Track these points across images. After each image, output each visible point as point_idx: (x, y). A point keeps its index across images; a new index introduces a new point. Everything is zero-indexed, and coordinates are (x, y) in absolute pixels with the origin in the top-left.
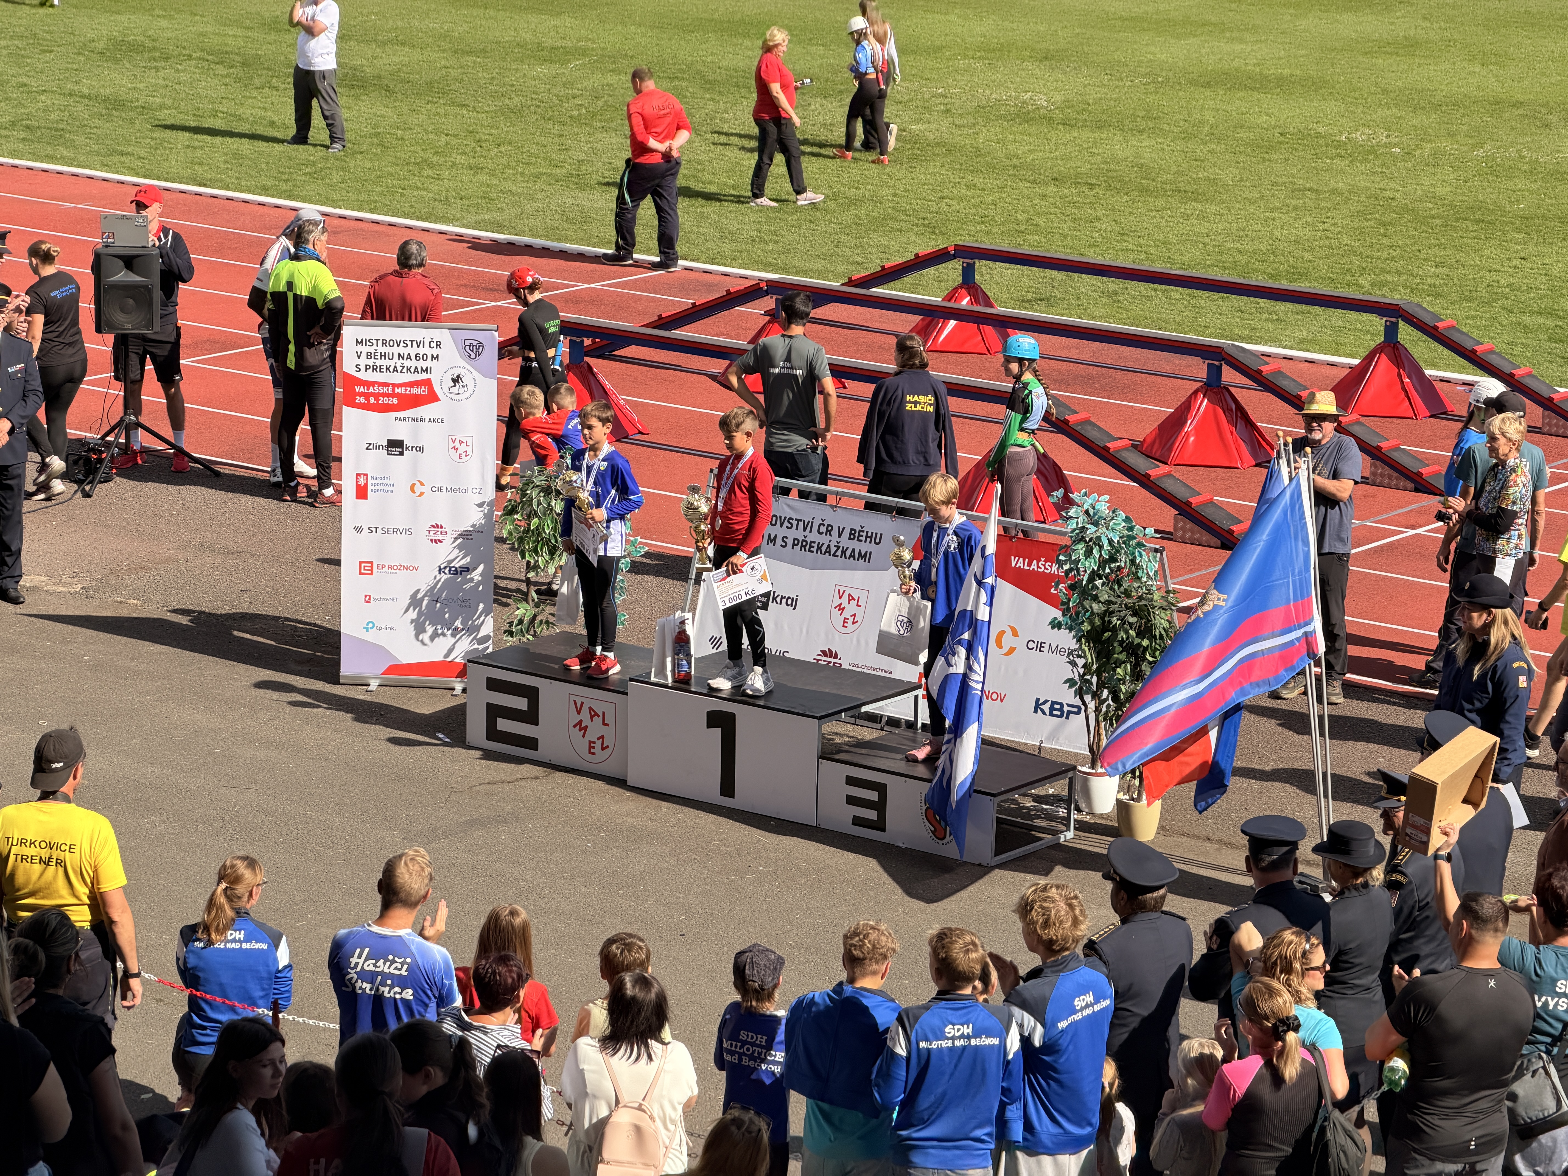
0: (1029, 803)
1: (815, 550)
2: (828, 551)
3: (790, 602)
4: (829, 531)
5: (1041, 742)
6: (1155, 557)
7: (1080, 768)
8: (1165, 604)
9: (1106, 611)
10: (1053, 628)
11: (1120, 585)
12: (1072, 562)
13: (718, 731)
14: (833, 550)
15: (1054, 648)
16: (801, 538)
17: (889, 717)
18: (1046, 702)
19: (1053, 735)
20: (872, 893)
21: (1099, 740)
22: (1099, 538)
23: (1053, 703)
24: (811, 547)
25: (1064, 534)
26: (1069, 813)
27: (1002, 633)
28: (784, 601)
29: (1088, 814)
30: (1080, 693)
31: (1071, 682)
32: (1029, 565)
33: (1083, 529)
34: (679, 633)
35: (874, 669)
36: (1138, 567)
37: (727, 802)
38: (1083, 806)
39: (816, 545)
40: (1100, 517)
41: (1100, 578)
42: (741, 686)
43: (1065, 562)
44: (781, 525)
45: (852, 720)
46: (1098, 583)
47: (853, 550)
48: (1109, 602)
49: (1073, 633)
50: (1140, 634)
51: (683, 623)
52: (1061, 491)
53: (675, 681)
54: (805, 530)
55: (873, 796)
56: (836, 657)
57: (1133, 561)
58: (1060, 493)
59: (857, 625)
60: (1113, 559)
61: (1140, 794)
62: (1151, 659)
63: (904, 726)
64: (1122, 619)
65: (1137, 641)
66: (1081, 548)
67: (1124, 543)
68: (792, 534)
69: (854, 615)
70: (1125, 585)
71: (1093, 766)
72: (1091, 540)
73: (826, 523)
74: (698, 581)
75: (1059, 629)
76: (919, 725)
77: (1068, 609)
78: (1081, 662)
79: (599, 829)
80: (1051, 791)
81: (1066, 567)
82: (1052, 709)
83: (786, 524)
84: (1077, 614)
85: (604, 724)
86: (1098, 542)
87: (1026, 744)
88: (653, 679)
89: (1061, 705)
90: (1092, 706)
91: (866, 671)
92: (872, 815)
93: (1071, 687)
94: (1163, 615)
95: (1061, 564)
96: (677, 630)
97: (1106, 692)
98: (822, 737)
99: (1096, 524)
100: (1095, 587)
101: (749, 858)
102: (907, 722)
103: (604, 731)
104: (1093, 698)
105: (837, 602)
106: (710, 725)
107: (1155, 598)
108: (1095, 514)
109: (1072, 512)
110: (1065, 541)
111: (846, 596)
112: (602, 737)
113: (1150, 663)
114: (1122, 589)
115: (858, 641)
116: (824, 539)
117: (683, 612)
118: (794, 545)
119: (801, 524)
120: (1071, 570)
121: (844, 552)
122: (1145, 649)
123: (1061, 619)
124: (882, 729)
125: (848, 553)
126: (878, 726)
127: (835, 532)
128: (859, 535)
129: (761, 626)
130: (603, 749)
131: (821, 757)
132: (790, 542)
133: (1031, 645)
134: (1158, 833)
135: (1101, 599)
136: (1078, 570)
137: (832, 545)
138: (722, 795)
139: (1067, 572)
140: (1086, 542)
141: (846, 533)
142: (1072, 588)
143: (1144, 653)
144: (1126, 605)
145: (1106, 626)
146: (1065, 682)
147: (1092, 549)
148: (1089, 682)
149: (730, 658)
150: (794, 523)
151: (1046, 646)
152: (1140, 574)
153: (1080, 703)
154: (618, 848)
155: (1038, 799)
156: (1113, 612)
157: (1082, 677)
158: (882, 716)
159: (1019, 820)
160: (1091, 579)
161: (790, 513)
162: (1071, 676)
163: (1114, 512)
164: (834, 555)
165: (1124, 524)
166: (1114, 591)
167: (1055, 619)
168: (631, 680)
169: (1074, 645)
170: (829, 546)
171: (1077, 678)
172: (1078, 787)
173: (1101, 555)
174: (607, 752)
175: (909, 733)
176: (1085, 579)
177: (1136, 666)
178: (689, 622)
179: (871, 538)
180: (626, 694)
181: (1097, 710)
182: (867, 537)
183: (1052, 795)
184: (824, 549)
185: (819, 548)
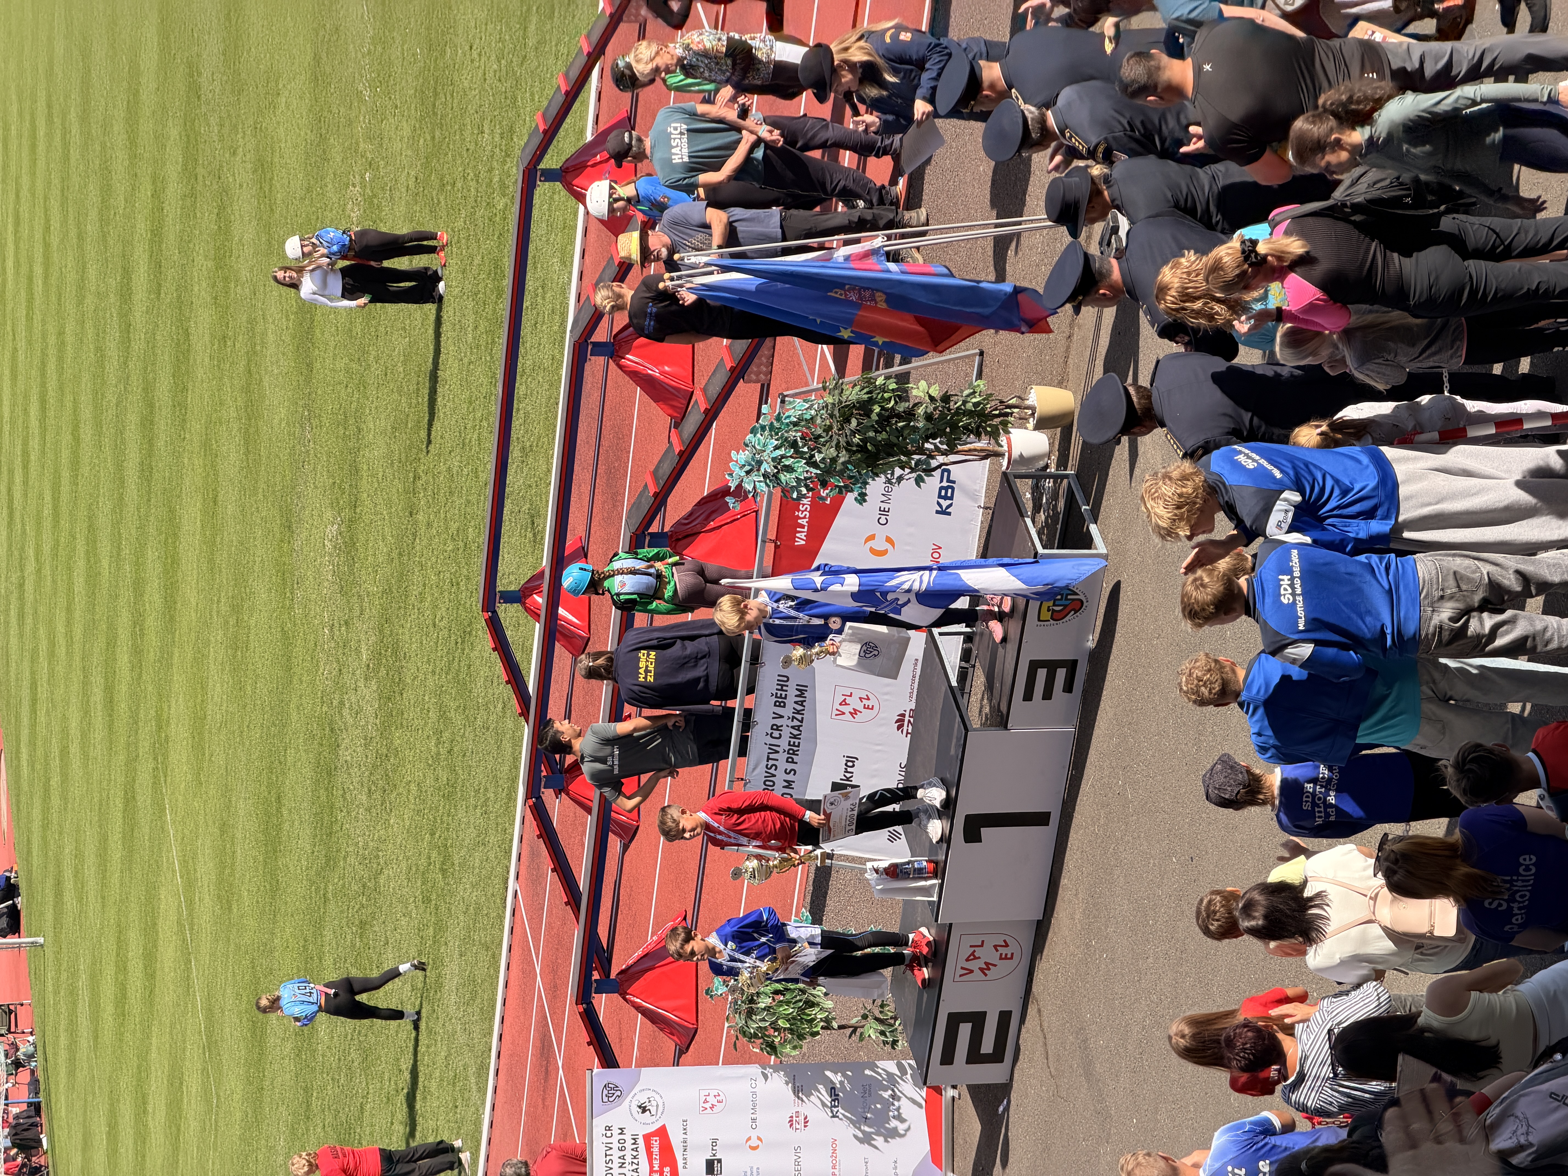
0: (1042, 516)
1: (797, 741)
2: (798, 728)
3: (850, 764)
4: (778, 728)
5: (979, 507)
6: (790, 403)
7: (1004, 468)
8: (837, 392)
9: (847, 450)
10: (865, 501)
11: (820, 436)
12: (799, 485)
13: (984, 831)
14: (796, 723)
15: (884, 498)
16: (786, 755)
17: (961, 660)
18: (939, 503)
19: (973, 496)
20: (1140, 671)
21: (975, 450)
22: (774, 459)
23: (940, 496)
24: (794, 745)
25: (770, 494)
26: (1050, 476)
27: (873, 551)
28: (849, 769)
29: (1049, 458)
30: (929, 471)
31: (919, 481)
32: (803, 527)
33: (765, 476)
34: (887, 874)
35: (914, 677)
36: (801, 419)
37: (1054, 820)
38: (1042, 464)
39: (792, 740)
40: (753, 459)
41: (813, 456)
42: (938, 810)
43: (799, 492)
44: (774, 776)
45: (966, 696)
46: (818, 457)
47: (796, 702)
48: (838, 447)
49: (870, 481)
50: (868, 414)
51: (877, 871)
52: (728, 499)
53: (936, 877)
54: (777, 752)
55: (1042, 674)
56: (903, 715)
57: (795, 424)
58: (730, 500)
59: (870, 696)
60: (794, 445)
61: (1028, 408)
62: (893, 402)
63: (970, 645)
64: (853, 433)
65: (874, 417)
66: (784, 477)
67: (777, 434)
68: (782, 765)
69: (861, 699)
70: (819, 431)
71: (1000, 455)
72: (776, 467)
73: (770, 732)
74: (832, 857)
75: (865, 494)
76: (968, 630)
77: (846, 487)
78: (898, 471)
79: (1088, 946)
80: (1028, 496)
81: (804, 491)
82: (946, 498)
83: (772, 771)
84: (850, 477)
85: (982, 945)
86: (777, 460)
87: (982, 522)
88: (935, 898)
89: (941, 488)
90: (941, 459)
91: (916, 685)
92: (1061, 674)
93: (923, 481)
94: (848, 393)
95: (801, 496)
96: (885, 876)
97: (927, 445)
98: (985, 727)
99: (760, 463)
100: (823, 460)
101: (1110, 795)
102: (965, 642)
103: (989, 946)
104: (933, 457)
105: (848, 716)
106: (979, 840)
107: (831, 400)
108: (750, 465)
109: (749, 487)
110: (778, 493)
111: (842, 708)
112: (995, 947)
113: (896, 403)
114: (824, 434)
115: (886, 694)
116: (786, 732)
117: (865, 871)
118: (793, 762)
119: (771, 756)
120: (806, 486)
121: (798, 712)
122: (883, 408)
123: (856, 494)
124: (974, 666)
125: (799, 708)
126: (971, 670)
127: (779, 722)
128: (781, 697)
129: (876, 792)
130: (1007, 945)
131: (1005, 727)
132: (790, 766)
133: (883, 521)
134: (1066, 388)
135: (835, 454)
136: (806, 479)
137: (791, 724)
138: (1048, 825)
139: (809, 489)
140: (778, 472)
141: (779, 711)
142: (824, 484)
143: (886, 410)
144: (839, 430)
145: (862, 448)
146: (919, 486)
147: (785, 466)
148: (918, 463)
149: (910, 822)
150: (771, 763)
151: (883, 506)
152: (808, 417)
153: (939, 471)
154: (1107, 927)
155: (1037, 508)
156: (848, 443)
157: (913, 470)
158: (960, 667)
159: (1059, 527)
160: (815, 465)
161: (762, 768)
162: (913, 481)
163: (747, 445)
164: (801, 721)
165: (759, 435)
166: (826, 442)
167: (856, 499)
168: (936, 920)
169: (882, 478)
170: (793, 727)
171: (914, 475)
172: (1023, 470)
173: (791, 457)
174: (1010, 941)
175: (977, 639)
176: (815, 471)
177: (899, 417)
178: (876, 864)
179: (782, 686)
180: (951, 925)
181: (945, 453)
182: (782, 690)
183: (1033, 494)
184: (796, 732)
185: (795, 737)
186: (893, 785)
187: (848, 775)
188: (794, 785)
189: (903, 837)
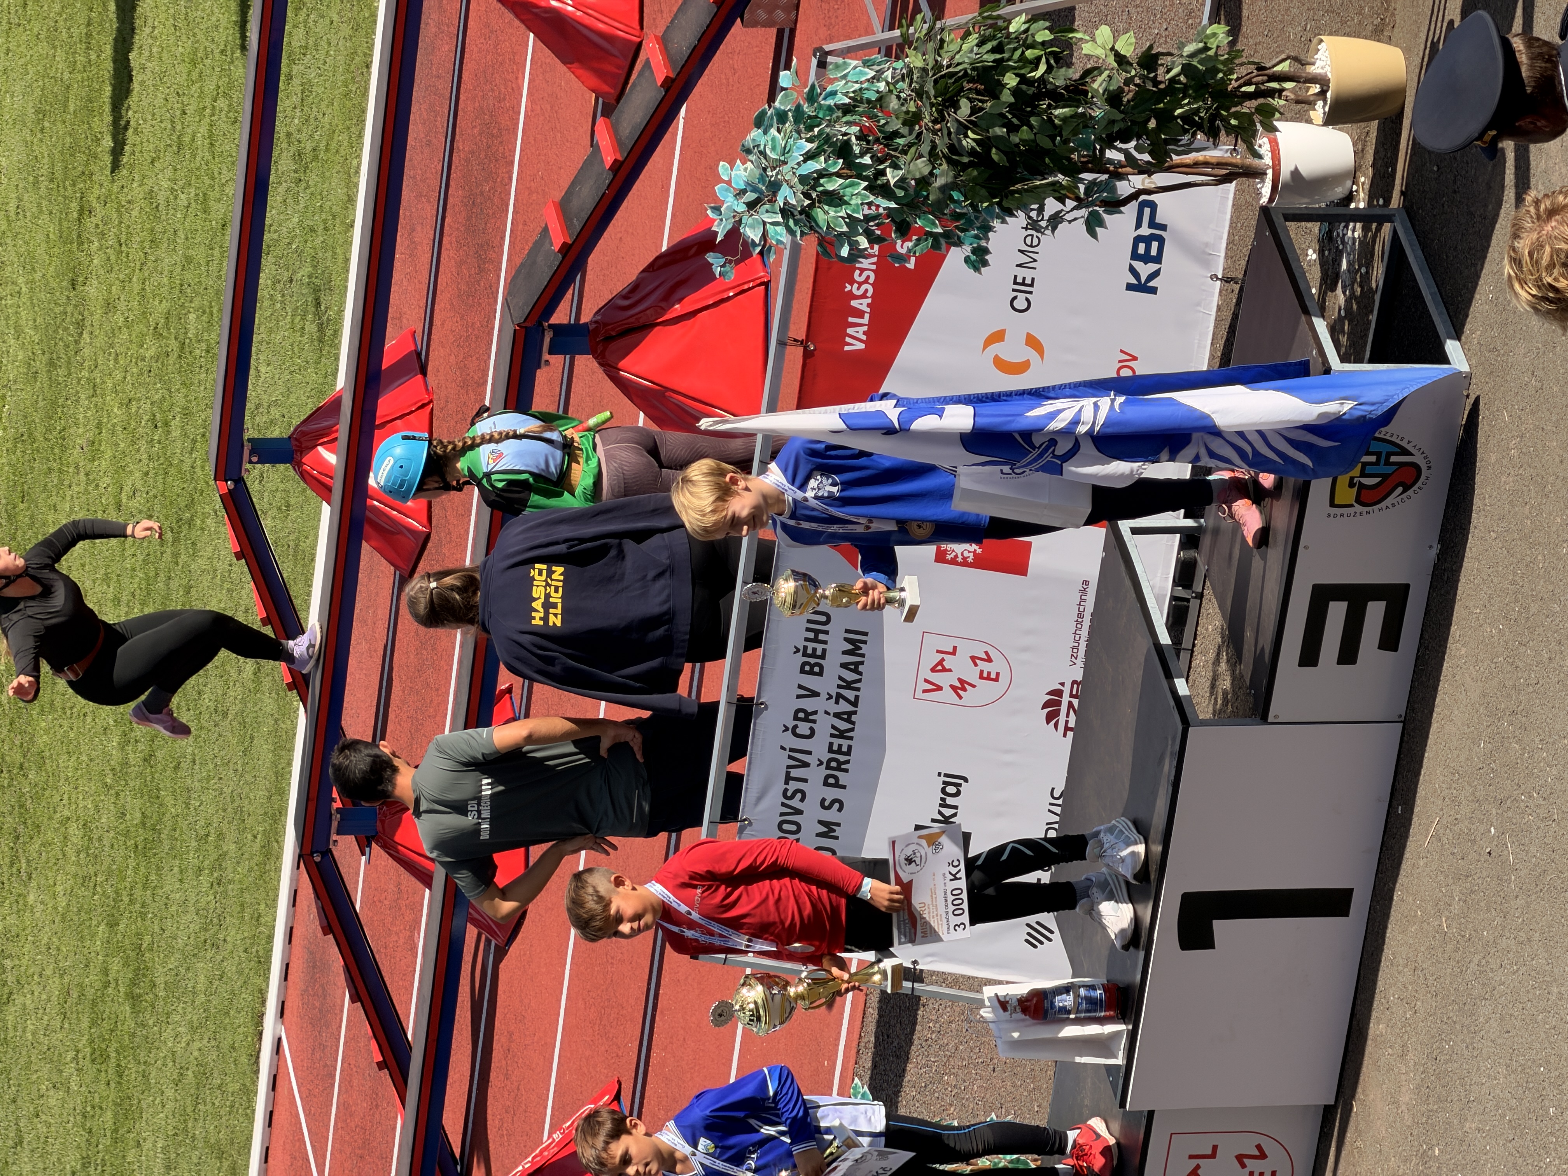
0: (1339, 298)
1: (845, 743)
2: (848, 717)
3: (951, 790)
4: (807, 716)
5: (1214, 277)
6: (837, 67)
7: (1264, 200)
8: (931, 46)
9: (950, 161)
10: (985, 263)
11: (896, 134)
12: (853, 231)
13: (1218, 925)
14: (844, 707)
15: (1024, 259)
16: (823, 772)
17: (1175, 583)
18: (1132, 270)
19: (1201, 256)
20: (1534, 608)
21: (1206, 164)
22: (803, 179)
23: (1135, 256)
24: (839, 751)
25: (796, 249)
26: (1357, 216)
27: (1001, 364)
28: (950, 801)
29: (1355, 181)
30: (1115, 205)
31: (1093, 224)
32: (860, 314)
33: (786, 212)
34: (1025, 1011)
35: (1080, 615)
36: (857, 99)
37: (1360, 904)
38: (1339, 192)
39: (836, 742)
40: (762, 179)
41: (883, 173)
42: (1127, 883)
43: (854, 246)
44: (799, 812)
45: (1184, 656)
46: (892, 176)
47: (844, 666)
48: (933, 155)
49: (996, 223)
50: (993, 90)
51: (1003, 1004)
52: (711, 257)
53: (1123, 1017)
54: (806, 765)
55: (1337, 611)
56: (1058, 693)
57: (847, 110)
58: (715, 260)
59: (993, 654)
60: (843, 150)
61: (1314, 80)
62: (1043, 68)
63: (1192, 553)
64: (963, 128)
65: (1007, 97)
66: (824, 215)
67: (810, 128)
68: (816, 790)
69: (973, 659)
70: (896, 125)
71: (1258, 174)
72: (807, 195)
73: (791, 723)
74: (915, 975)
75: (986, 251)
76: (1190, 523)
77: (947, 235)
78: (1052, 205)
79: (1425, 1157)
80: (1312, 255)
81: (863, 242)
82: (1146, 258)
83: (795, 803)
84: (957, 217)
85: (1213, 1155)
86: (810, 182)
87: (1219, 308)
88: (1120, 1060)
89: (1138, 240)
90: (1138, 181)
91: (1084, 633)
92: (1375, 612)
93: (1101, 223)
94: (954, 47)
95: (857, 254)
96: (1020, 1015)
97: (1110, 154)
98: (1222, 718)
99: (775, 187)
100: (902, 182)
101: (1473, 856)
102: (1183, 546)
103: (1226, 1155)
104: (1121, 177)
105: (947, 694)
106: (1209, 944)
107: (919, 63)
108: (755, 190)
109: (753, 234)
110: (810, 246)
111: (937, 678)
112: (1240, 1158)
113: (1050, 69)
114: (904, 131)
115: (1025, 649)
116: (824, 725)
117: (980, 1004)
118: (837, 785)
119: (794, 773)
120: (868, 234)
121: (849, 685)
122: (1023, 80)
123: (967, 250)
124: (1200, 596)
125: (850, 676)
126: (1194, 604)
127: (809, 704)
128: (814, 655)
129: (1002, 848)
130: (1262, 1156)
131: (1264, 718)
132: (831, 794)
133: (1020, 304)
134: (1389, 41)
135: (926, 171)
136: (868, 219)
137: (833, 708)
138: (1347, 915)
139: (872, 239)
140: (812, 206)
141: (811, 682)
142: (904, 230)
143: (1030, 82)
144: (935, 122)
145: (980, 158)
146: (1093, 234)
147: (826, 193)
148: (1091, 186)
149: (1073, 907)
150: (793, 786)
151: (1021, 273)
152: (873, 97)
153: (1134, 205)
154: (1463, 1120)
155: (1330, 280)
156: (952, 148)
157: (1081, 203)
158: (1173, 598)
159: (1373, 318)
160: (885, 191)
161: (774, 797)
162: (1080, 225)
163: (748, 151)
164: (855, 704)
165: (773, 131)
166: (910, 145)
167: (967, 260)
168: (1123, 1104)
169: (1020, 220)
170: (837, 715)
171: (1084, 212)
172: (1302, 203)
173: (838, 175)
174: (1269, 1147)
175: (1206, 542)
176: (885, 203)
177: (1057, 98)
178: (1002, 991)
179: (817, 632)
180: (1151, 1114)
181: (1146, 170)
182: (816, 640)
183: (1321, 253)
184: (843, 725)
185: (841, 734)
186: (1036, 832)
187: (948, 812)
188: (838, 831)
189: (1057, 937)
